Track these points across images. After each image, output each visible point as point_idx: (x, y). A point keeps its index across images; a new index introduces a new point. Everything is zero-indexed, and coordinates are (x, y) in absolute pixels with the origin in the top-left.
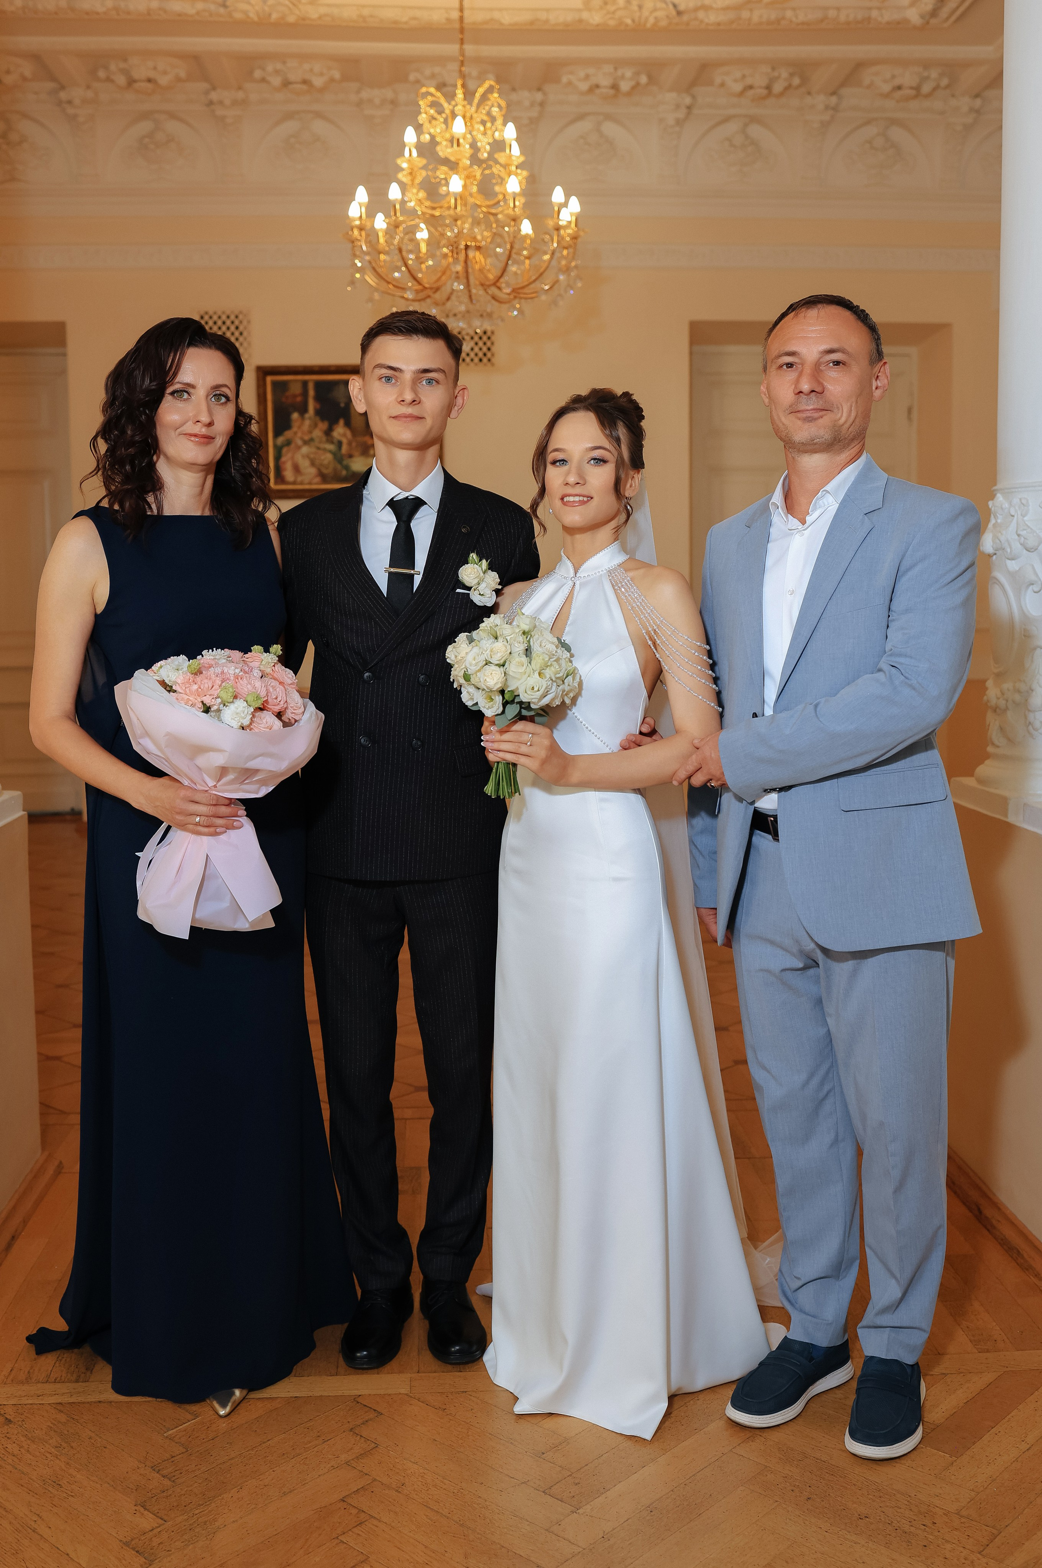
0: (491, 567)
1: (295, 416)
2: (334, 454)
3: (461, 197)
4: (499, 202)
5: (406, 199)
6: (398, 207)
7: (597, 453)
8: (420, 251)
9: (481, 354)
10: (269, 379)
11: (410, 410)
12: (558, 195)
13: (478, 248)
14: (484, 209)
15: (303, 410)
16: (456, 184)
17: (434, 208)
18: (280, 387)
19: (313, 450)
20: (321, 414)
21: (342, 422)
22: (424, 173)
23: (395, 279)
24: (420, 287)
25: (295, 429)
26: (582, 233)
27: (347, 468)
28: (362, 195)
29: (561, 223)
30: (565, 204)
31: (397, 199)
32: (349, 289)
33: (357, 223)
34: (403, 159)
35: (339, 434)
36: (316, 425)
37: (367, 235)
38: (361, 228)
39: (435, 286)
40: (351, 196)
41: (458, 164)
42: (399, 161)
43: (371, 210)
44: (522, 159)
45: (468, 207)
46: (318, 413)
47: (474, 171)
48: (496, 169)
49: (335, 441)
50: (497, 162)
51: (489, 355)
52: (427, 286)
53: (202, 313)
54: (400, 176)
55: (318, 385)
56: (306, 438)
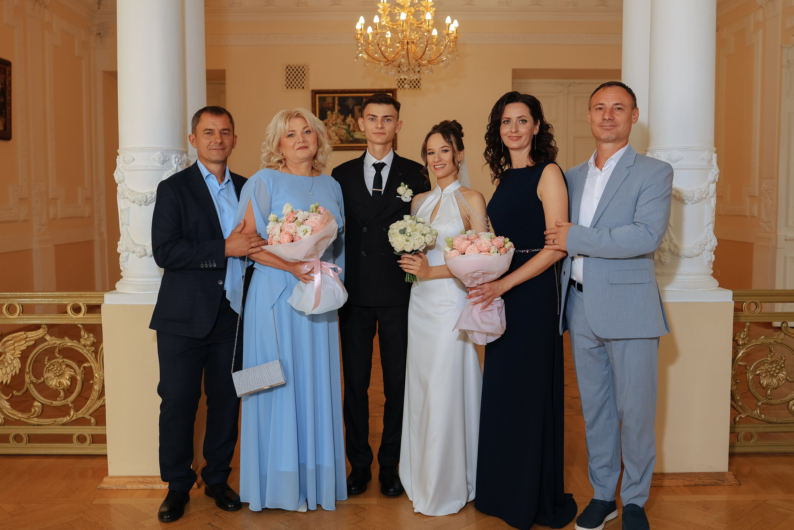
0: (409, 188)
1: (329, 112)
2: (347, 130)
3: (406, 21)
4: (422, 22)
5: (381, 21)
6: (377, 25)
7: (444, 149)
8: (387, 43)
9: (415, 84)
10: (317, 96)
11: (380, 131)
12: (448, 20)
13: (413, 42)
14: (416, 25)
15: (333, 110)
16: (403, 16)
17: (393, 25)
18: (322, 100)
19: (337, 128)
20: (341, 112)
21: (350, 115)
22: (389, 9)
23: (375, 57)
24: (386, 60)
25: (329, 119)
26: (459, 36)
27: (352, 136)
28: (362, 20)
29: (449, 32)
30: (452, 23)
31: (377, 23)
32: (355, 60)
33: (360, 32)
34: (380, 4)
35: (349, 121)
36: (338, 117)
37: (364, 38)
38: (361, 35)
39: (393, 60)
40: (357, 21)
41: (404, 6)
42: (378, 5)
43: (366, 26)
44: (433, 3)
45: (409, 24)
46: (339, 111)
47: (411, 10)
48: (421, 8)
49: (347, 124)
50: (422, 5)
51: (419, 84)
52: (390, 60)
53: (287, 65)
54: (379, 10)
55: (340, 98)
56: (334, 123)
